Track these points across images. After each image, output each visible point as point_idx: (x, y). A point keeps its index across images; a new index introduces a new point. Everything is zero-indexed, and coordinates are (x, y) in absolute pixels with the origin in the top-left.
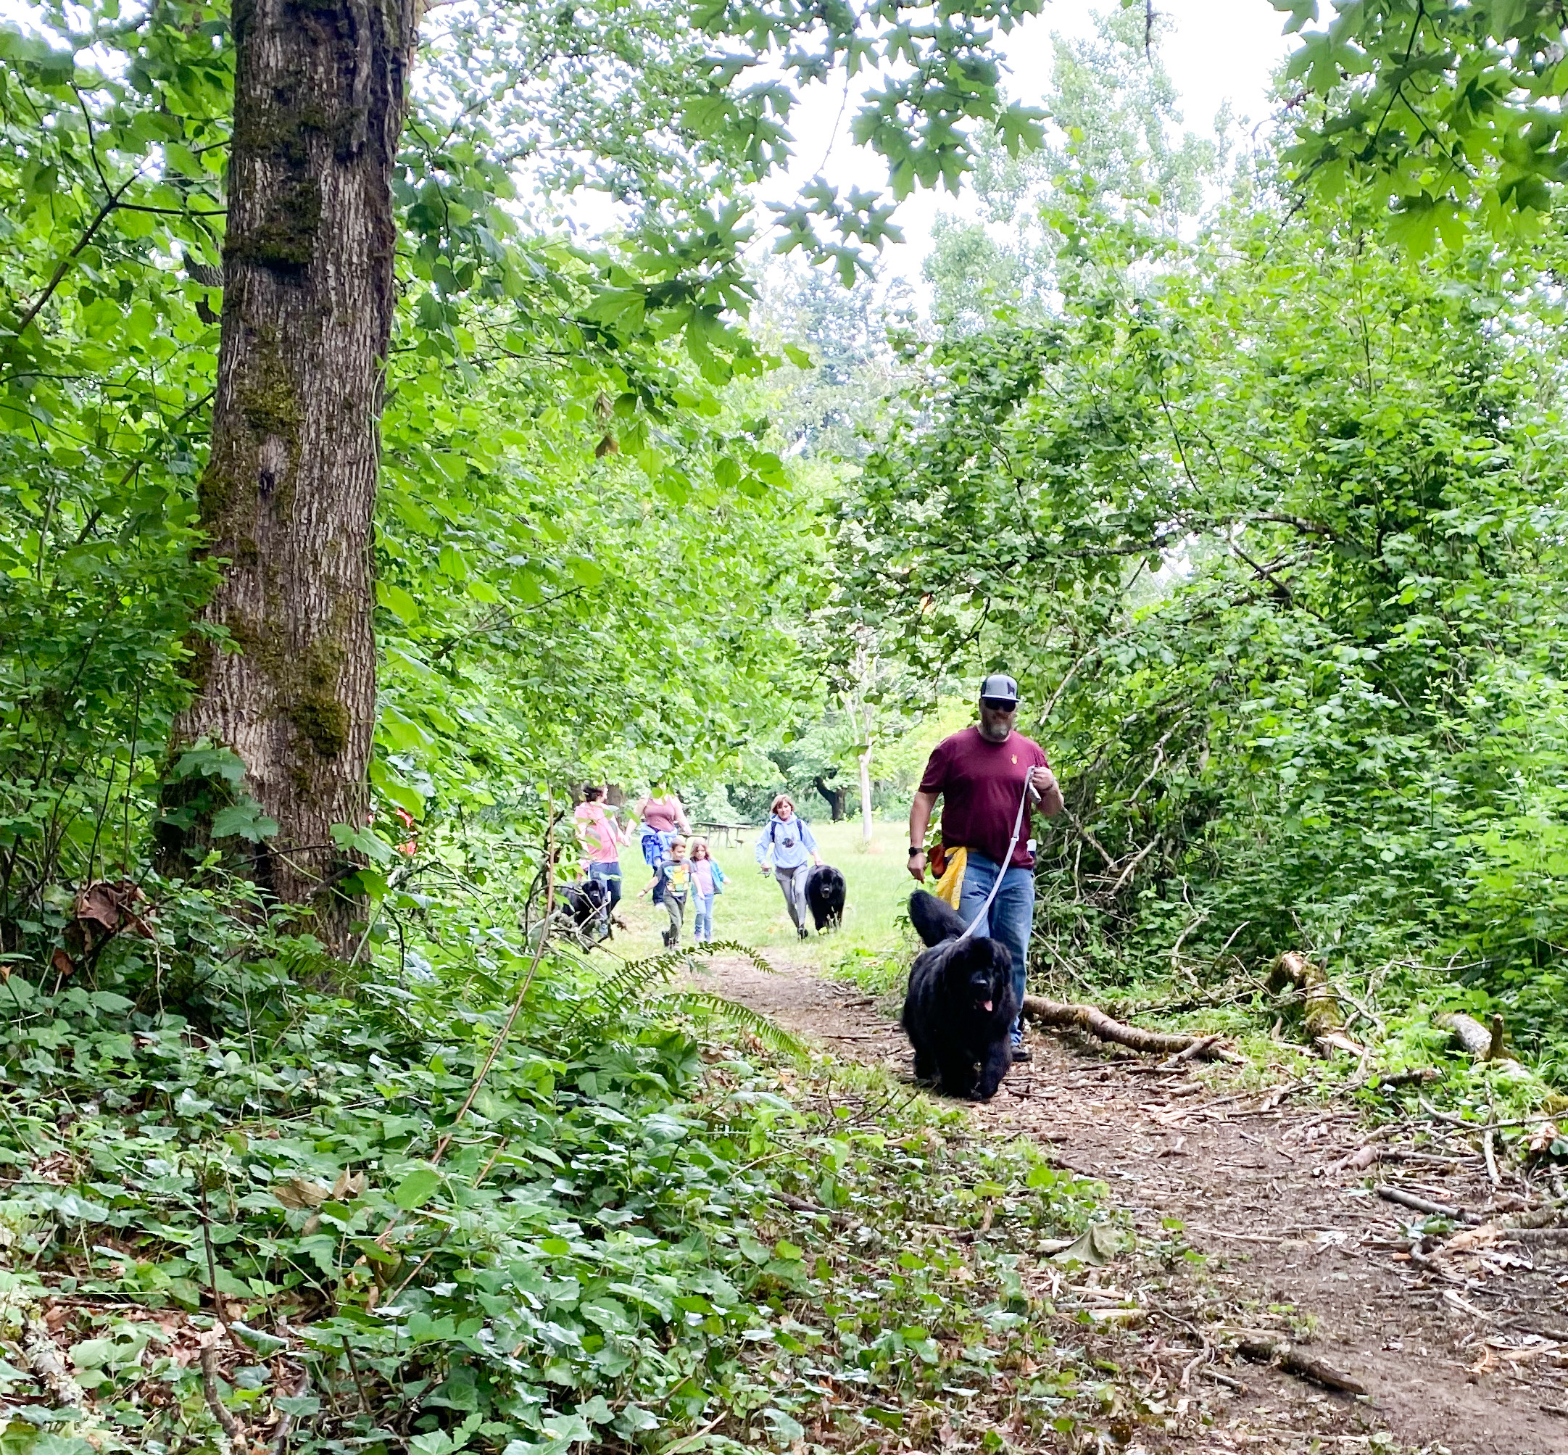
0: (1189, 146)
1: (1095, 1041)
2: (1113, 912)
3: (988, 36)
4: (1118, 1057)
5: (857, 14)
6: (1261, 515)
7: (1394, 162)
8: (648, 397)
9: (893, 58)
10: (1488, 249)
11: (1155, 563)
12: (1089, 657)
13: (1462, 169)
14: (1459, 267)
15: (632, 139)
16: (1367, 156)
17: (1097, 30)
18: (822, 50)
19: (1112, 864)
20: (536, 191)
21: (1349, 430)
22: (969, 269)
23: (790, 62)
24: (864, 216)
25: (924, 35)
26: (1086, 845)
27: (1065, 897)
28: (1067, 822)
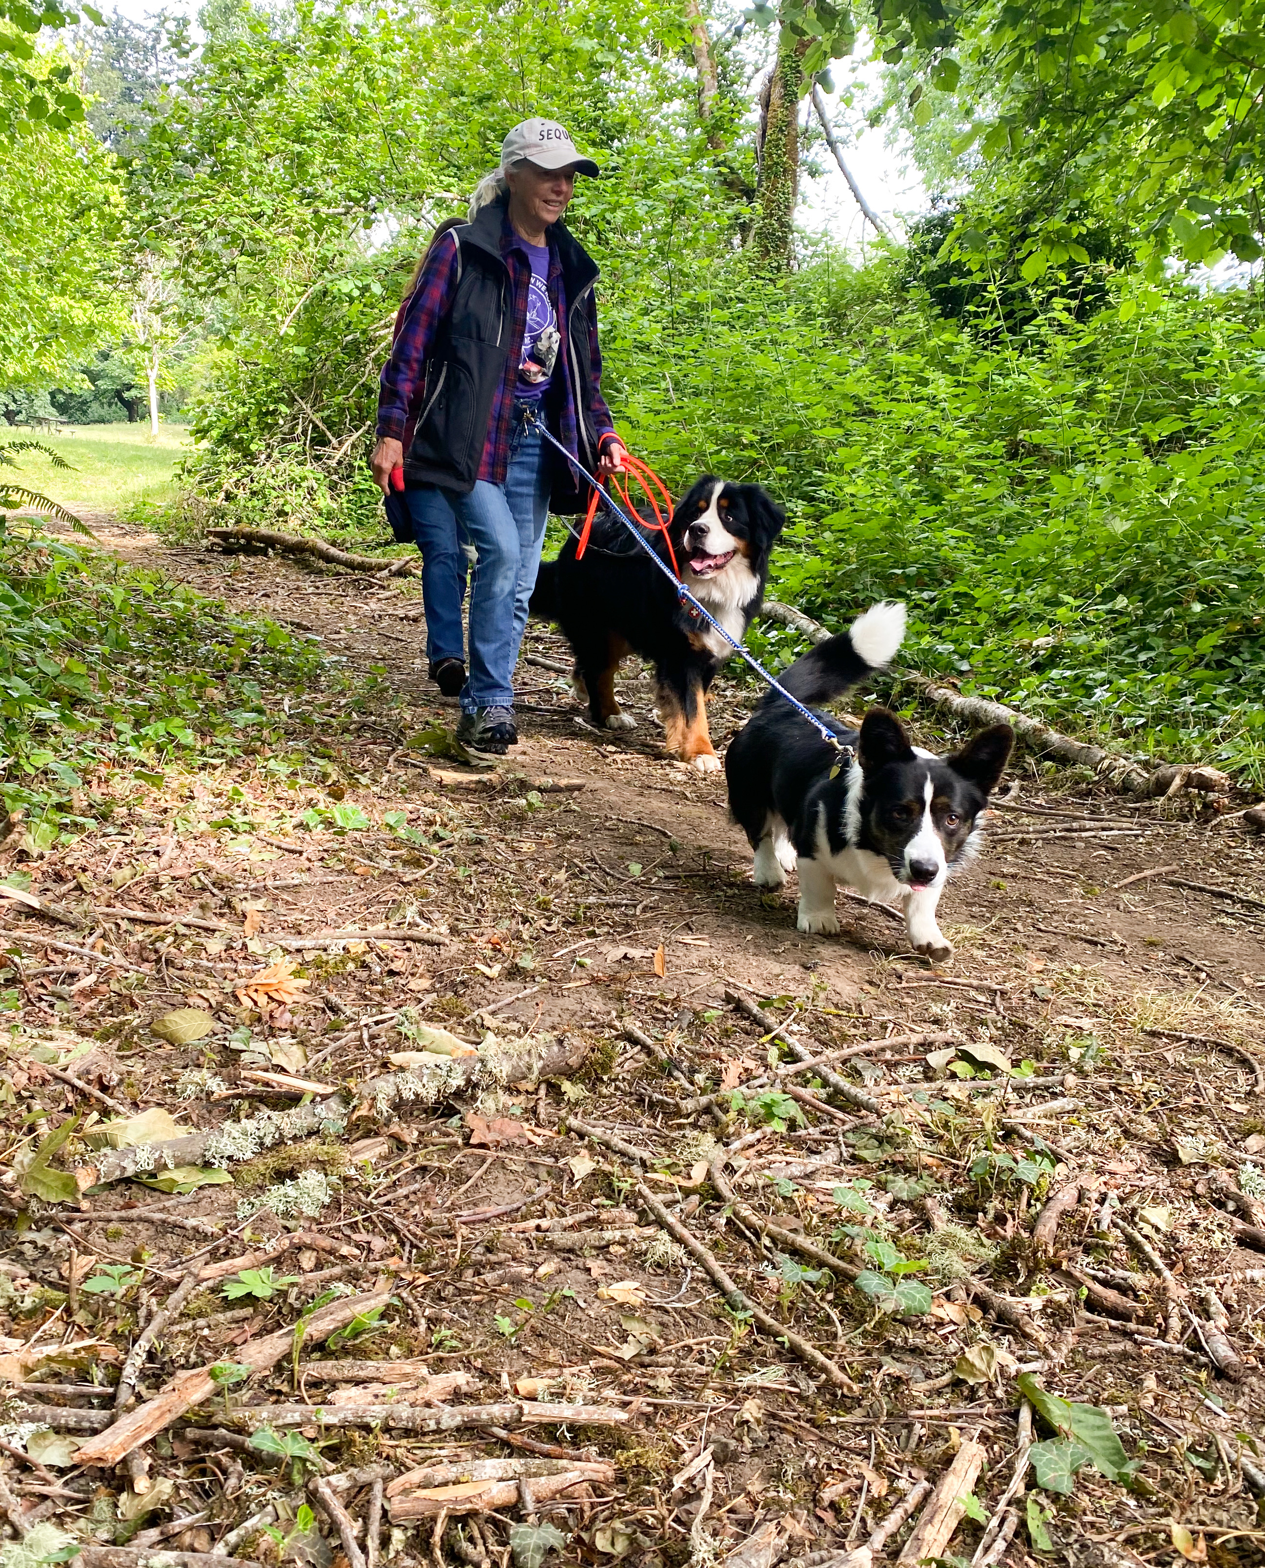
1: (322, 564)
2: (335, 477)
4: (338, 574)
6: (445, 195)
11: (368, 223)
12: (318, 287)
14: (588, 27)
19: (334, 441)
22: (232, 19)
26: (315, 427)
27: (300, 464)
28: (301, 409)
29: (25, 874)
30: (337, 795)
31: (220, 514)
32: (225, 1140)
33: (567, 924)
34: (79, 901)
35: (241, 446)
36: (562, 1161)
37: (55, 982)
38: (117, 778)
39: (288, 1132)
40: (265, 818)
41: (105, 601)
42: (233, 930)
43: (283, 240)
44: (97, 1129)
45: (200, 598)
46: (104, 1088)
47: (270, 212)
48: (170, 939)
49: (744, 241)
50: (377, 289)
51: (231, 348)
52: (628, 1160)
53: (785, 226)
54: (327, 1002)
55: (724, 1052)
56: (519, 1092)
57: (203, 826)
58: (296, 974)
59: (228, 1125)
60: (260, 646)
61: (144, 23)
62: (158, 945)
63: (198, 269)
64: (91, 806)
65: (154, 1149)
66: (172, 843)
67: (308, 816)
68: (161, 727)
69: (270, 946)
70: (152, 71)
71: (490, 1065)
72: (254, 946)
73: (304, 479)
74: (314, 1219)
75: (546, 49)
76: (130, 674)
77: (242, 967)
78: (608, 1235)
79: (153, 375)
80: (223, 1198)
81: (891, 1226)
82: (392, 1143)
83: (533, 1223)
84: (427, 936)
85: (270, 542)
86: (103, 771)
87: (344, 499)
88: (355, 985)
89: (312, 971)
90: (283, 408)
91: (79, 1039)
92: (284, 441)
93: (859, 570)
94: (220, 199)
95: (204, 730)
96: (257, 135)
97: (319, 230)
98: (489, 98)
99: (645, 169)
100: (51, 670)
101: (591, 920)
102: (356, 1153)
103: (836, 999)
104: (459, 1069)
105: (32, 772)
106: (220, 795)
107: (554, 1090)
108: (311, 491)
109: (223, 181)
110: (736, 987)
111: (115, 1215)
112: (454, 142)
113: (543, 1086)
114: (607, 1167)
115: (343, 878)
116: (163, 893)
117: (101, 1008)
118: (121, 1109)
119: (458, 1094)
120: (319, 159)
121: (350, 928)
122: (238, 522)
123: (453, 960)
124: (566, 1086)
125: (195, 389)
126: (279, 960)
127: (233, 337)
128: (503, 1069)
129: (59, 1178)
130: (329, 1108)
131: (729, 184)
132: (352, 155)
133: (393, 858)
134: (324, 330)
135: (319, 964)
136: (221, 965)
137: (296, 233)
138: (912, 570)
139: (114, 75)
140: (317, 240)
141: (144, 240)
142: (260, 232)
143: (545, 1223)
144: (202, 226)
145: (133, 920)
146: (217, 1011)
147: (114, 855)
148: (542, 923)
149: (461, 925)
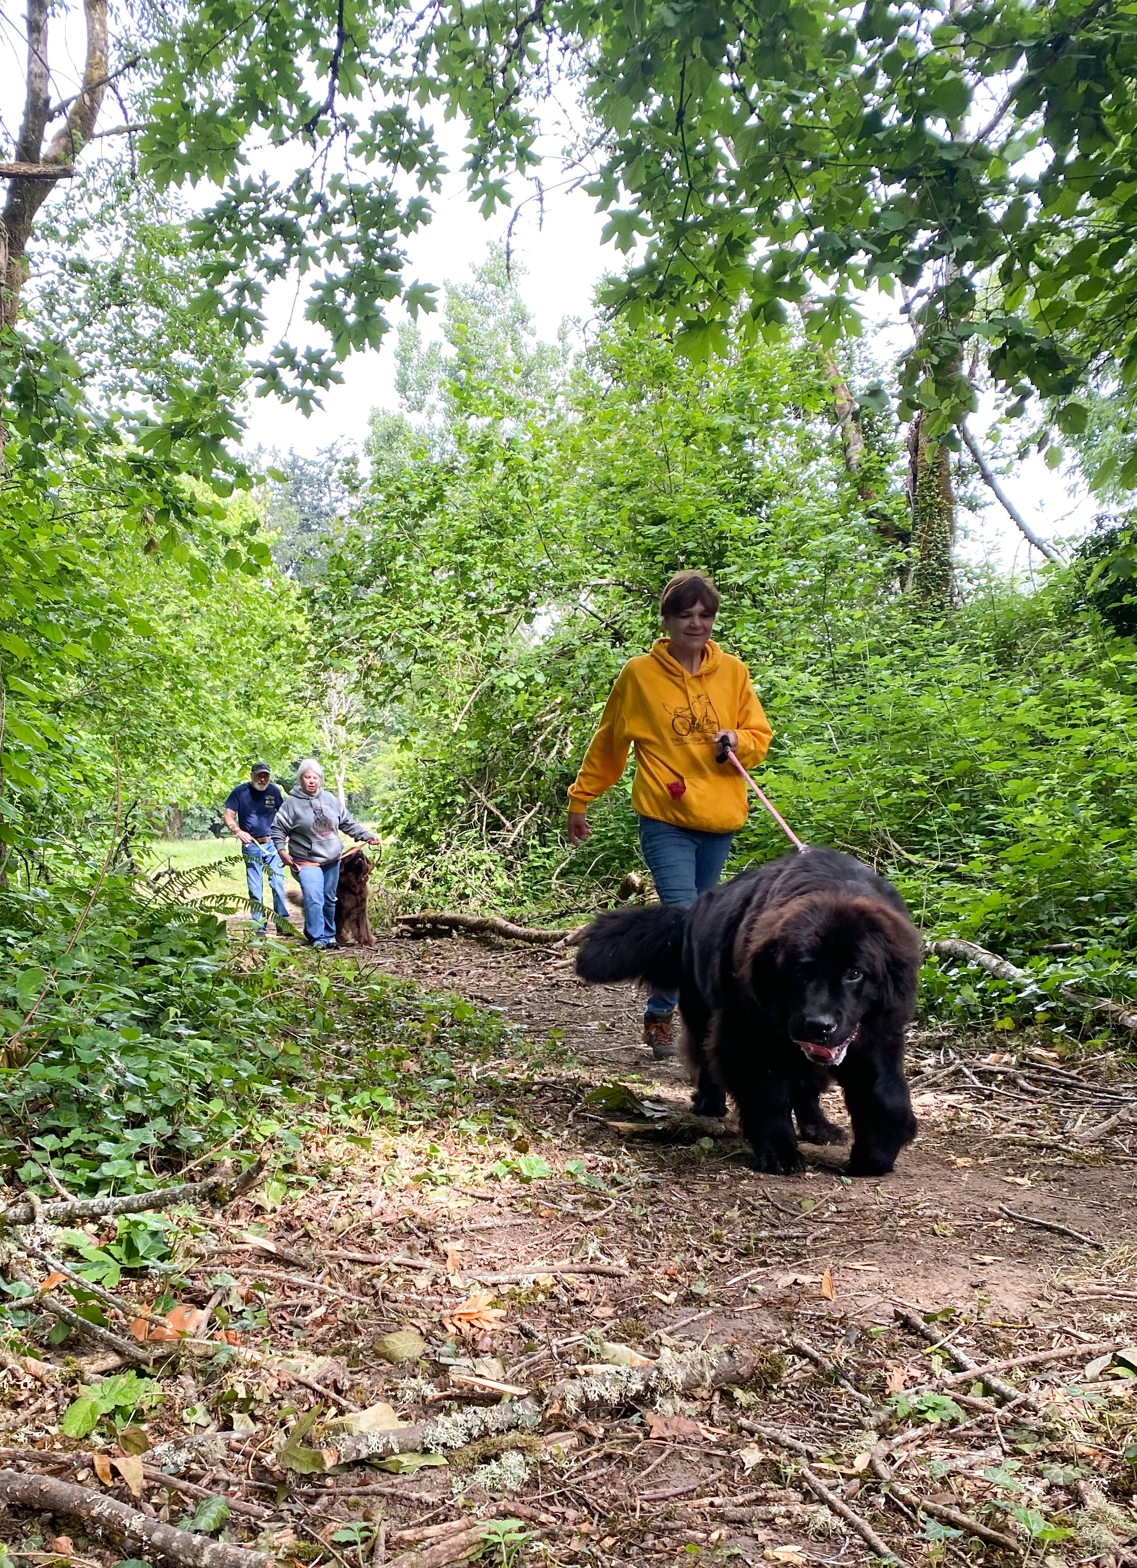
0: (541, 351)
1: (502, 940)
2: (510, 858)
3: (394, 239)
4: (517, 948)
5: (304, 229)
6: (600, 581)
7: (678, 298)
8: (177, 511)
9: (330, 259)
10: (749, 391)
11: (529, 618)
12: (486, 683)
13: (725, 299)
14: (729, 404)
15: (163, 359)
16: (658, 295)
17: (475, 277)
18: (282, 256)
19: (508, 824)
20: (101, 398)
21: (659, 520)
22: (395, 445)
23: (261, 265)
24: (315, 366)
25: (350, 241)
26: (490, 813)
27: (477, 849)
28: (476, 798)
29: (262, 1225)
30: (522, 1148)
31: (407, 902)
32: (440, 1429)
33: (739, 1255)
34: (308, 1245)
35: (424, 838)
36: (734, 1454)
37: (292, 1313)
38: (332, 1142)
39: (492, 1425)
40: (460, 1172)
41: (313, 990)
42: (438, 1267)
43: (451, 645)
44: (335, 1420)
45: (395, 981)
46: (339, 1392)
47: (438, 621)
48: (384, 1276)
49: (903, 585)
50: (540, 678)
51: (410, 748)
52: (794, 1453)
53: (946, 565)
54: (521, 1329)
55: (889, 1363)
56: (695, 1399)
57: (407, 1180)
58: (494, 1305)
59: (441, 1417)
60: (448, 1021)
61: (317, 459)
62: (375, 1281)
63: (377, 680)
64: (311, 1168)
65: (382, 1435)
66: (382, 1194)
67: (498, 1168)
68: (366, 1095)
69: (469, 1281)
70: (326, 500)
71: (666, 1372)
72: (456, 1281)
73: (482, 862)
74: (516, 1493)
75: (688, 431)
76: (337, 1052)
77: (447, 1300)
78: (774, 1509)
79: (341, 780)
80: (440, 1478)
81: (1046, 1508)
82: (581, 1435)
83: (707, 1500)
84: (608, 1269)
85: (454, 923)
86: (320, 1138)
87: (520, 877)
88: (546, 1314)
89: (507, 1303)
90: (460, 799)
91: (314, 1357)
92: (462, 829)
93: (1043, 900)
94: (393, 615)
95: (403, 1097)
96: (423, 550)
97: (484, 630)
98: (637, 484)
99: (794, 531)
100: (270, 1053)
101: (762, 1251)
102: (550, 1443)
103: (1003, 1314)
104: (638, 1376)
105: (261, 1140)
106: (420, 1153)
107: (727, 1397)
108: (489, 873)
109: (395, 598)
110: (904, 1306)
111: (354, 1490)
112: (606, 532)
113: (717, 1394)
114: (774, 1457)
115: (530, 1220)
116: (376, 1237)
117: (331, 1334)
118: (354, 1408)
119: (639, 1398)
120: (480, 565)
121: (538, 1264)
122: (424, 907)
123: (633, 1290)
124: (738, 1393)
125: (379, 788)
126: (478, 1293)
127: (411, 739)
128: (678, 1377)
129: (309, 1454)
130: (525, 1406)
131: (882, 531)
132: (511, 557)
133: (575, 1201)
134: (493, 722)
135: (513, 1296)
136: (428, 1299)
137: (464, 636)
138: (1099, 896)
139: (292, 509)
140: (482, 640)
141: (327, 660)
142: (431, 640)
143: (717, 1501)
144: (378, 641)
145: (353, 1261)
146: (426, 1337)
147: (334, 1206)
148: (715, 1254)
149: (640, 1259)
